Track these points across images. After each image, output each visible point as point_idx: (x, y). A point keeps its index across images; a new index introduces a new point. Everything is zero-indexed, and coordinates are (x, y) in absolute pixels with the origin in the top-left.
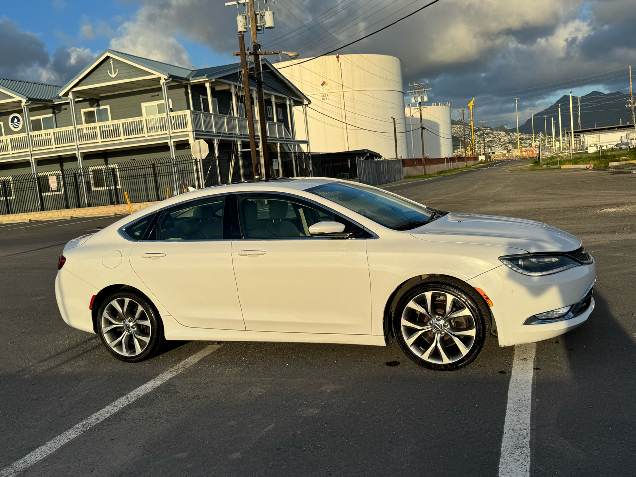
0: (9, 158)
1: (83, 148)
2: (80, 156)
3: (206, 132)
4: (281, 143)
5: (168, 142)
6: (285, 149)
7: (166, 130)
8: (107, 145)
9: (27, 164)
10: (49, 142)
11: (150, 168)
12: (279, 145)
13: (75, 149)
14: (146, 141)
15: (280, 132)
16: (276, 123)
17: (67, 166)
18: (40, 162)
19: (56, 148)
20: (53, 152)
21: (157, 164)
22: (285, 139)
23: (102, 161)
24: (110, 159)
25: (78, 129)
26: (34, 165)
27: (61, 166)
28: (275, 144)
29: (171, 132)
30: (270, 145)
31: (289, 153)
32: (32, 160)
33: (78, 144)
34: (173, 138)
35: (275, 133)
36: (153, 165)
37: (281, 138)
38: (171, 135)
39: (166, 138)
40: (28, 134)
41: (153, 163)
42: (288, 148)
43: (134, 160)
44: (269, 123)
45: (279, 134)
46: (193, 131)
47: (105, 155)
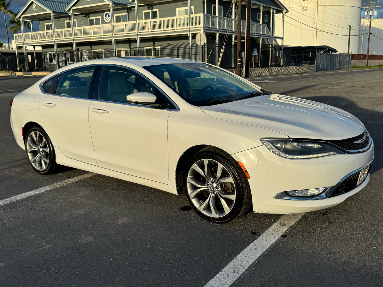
0: (101, 38)
1: (140, 35)
2: (138, 39)
3: (212, 28)
4: (263, 38)
5: (188, 34)
6: (265, 42)
7: (188, 26)
8: (153, 34)
9: (110, 43)
10: (122, 30)
11: (176, 49)
12: (261, 39)
13: (136, 35)
14: (176, 32)
15: (263, 31)
16: (261, 24)
17: (133, 45)
18: (118, 42)
19: (126, 34)
20: (124, 36)
21: (180, 48)
22: (266, 35)
23: (152, 43)
24: (156, 43)
25: (138, 23)
26: (114, 43)
27: (130, 45)
28: (259, 38)
29: (190, 28)
30: (256, 39)
31: (268, 45)
32: (113, 40)
33: (138, 32)
34: (191, 31)
35: (259, 31)
36: (178, 48)
37: (264, 35)
38: (190, 29)
39: (187, 31)
40: (112, 25)
41: (178, 46)
42: (268, 41)
43: (169, 44)
44: (256, 24)
45: (262, 31)
46: (203, 27)
47: (154, 40)
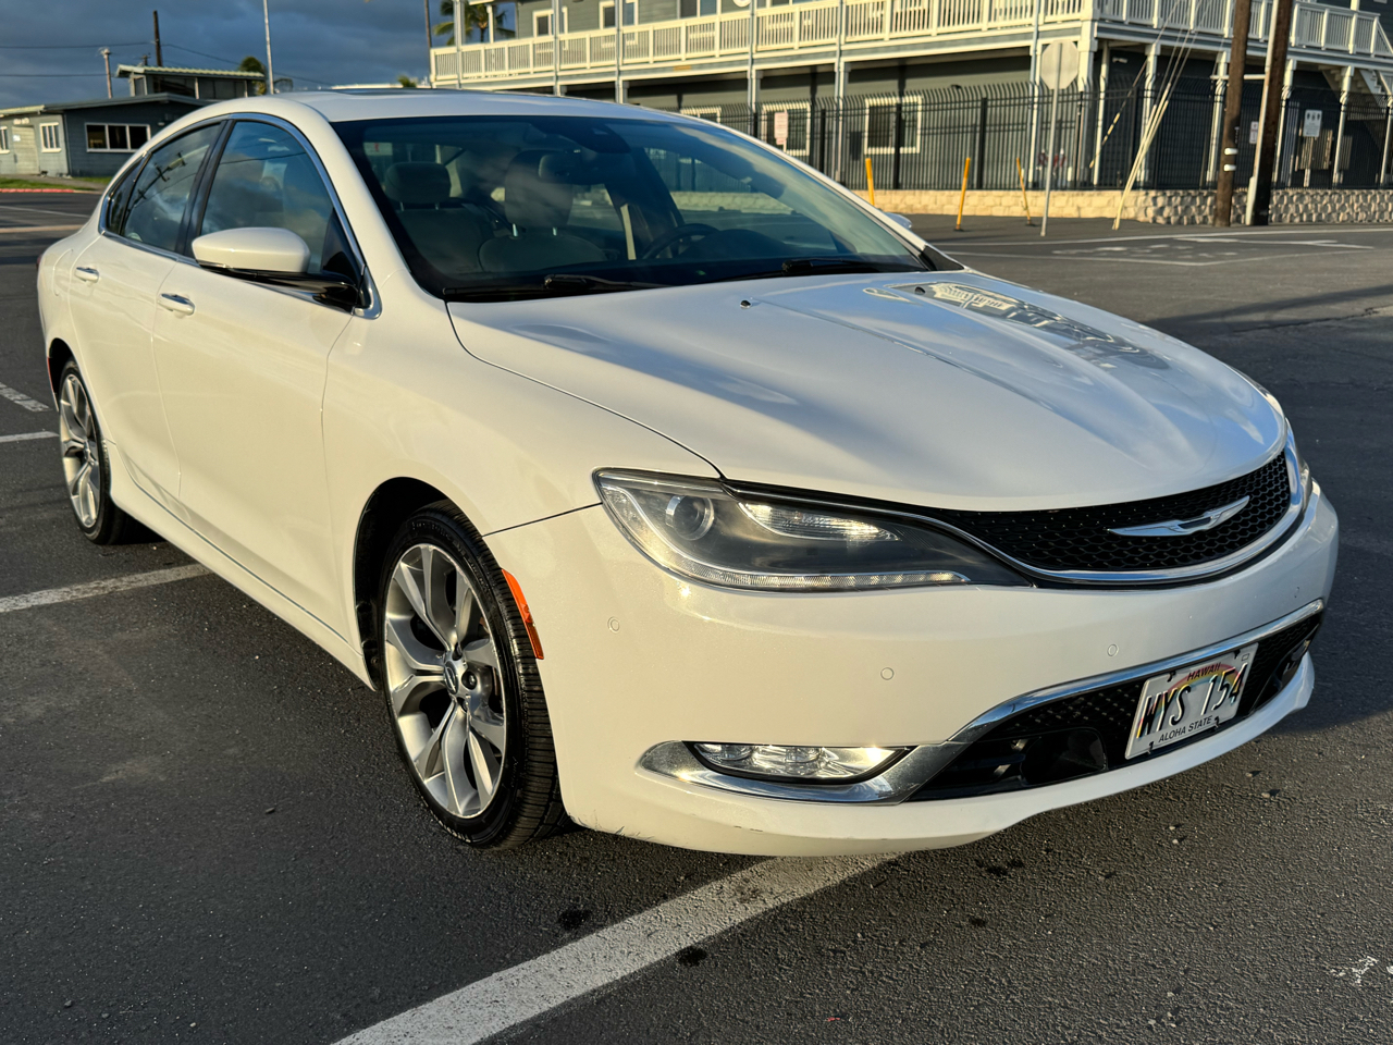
0: (711, 65)
1: (850, 52)
2: (842, 69)
3: (1131, 24)
4: (1357, 70)
5: (1028, 47)
6: (1367, 87)
7: (1031, 15)
8: (898, 48)
9: (739, 83)
10: (789, 35)
11: (977, 107)
12: (1348, 73)
13: (833, 54)
14: (983, 40)
15: (1362, 38)
16: (1353, 12)
17: (823, 91)
18: (769, 80)
19: (800, 48)
20: (792, 58)
21: (992, 100)
22: (1373, 58)
23: (893, 85)
24: (911, 83)
25: (847, 7)
26: (753, 85)
27: (813, 92)
28: (1341, 68)
29: (1041, 22)
30: (1328, 71)
31: (1377, 98)
32: (752, 73)
33: (842, 42)
34: (1044, 37)
35: (1343, 39)
36: (985, 101)
37: (1361, 56)
38: (1041, 29)
39: (1027, 36)
40: (753, 15)
41: (984, 96)
42: (1380, 83)
43: (958, 87)
44: (1331, 10)
45: (1357, 41)
46: (1093, 21)
47: (901, 70)
